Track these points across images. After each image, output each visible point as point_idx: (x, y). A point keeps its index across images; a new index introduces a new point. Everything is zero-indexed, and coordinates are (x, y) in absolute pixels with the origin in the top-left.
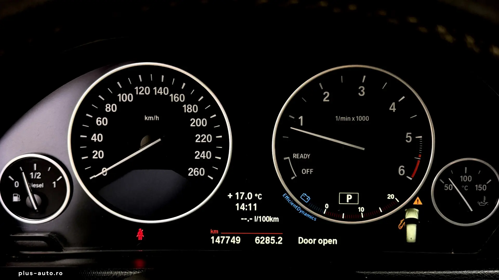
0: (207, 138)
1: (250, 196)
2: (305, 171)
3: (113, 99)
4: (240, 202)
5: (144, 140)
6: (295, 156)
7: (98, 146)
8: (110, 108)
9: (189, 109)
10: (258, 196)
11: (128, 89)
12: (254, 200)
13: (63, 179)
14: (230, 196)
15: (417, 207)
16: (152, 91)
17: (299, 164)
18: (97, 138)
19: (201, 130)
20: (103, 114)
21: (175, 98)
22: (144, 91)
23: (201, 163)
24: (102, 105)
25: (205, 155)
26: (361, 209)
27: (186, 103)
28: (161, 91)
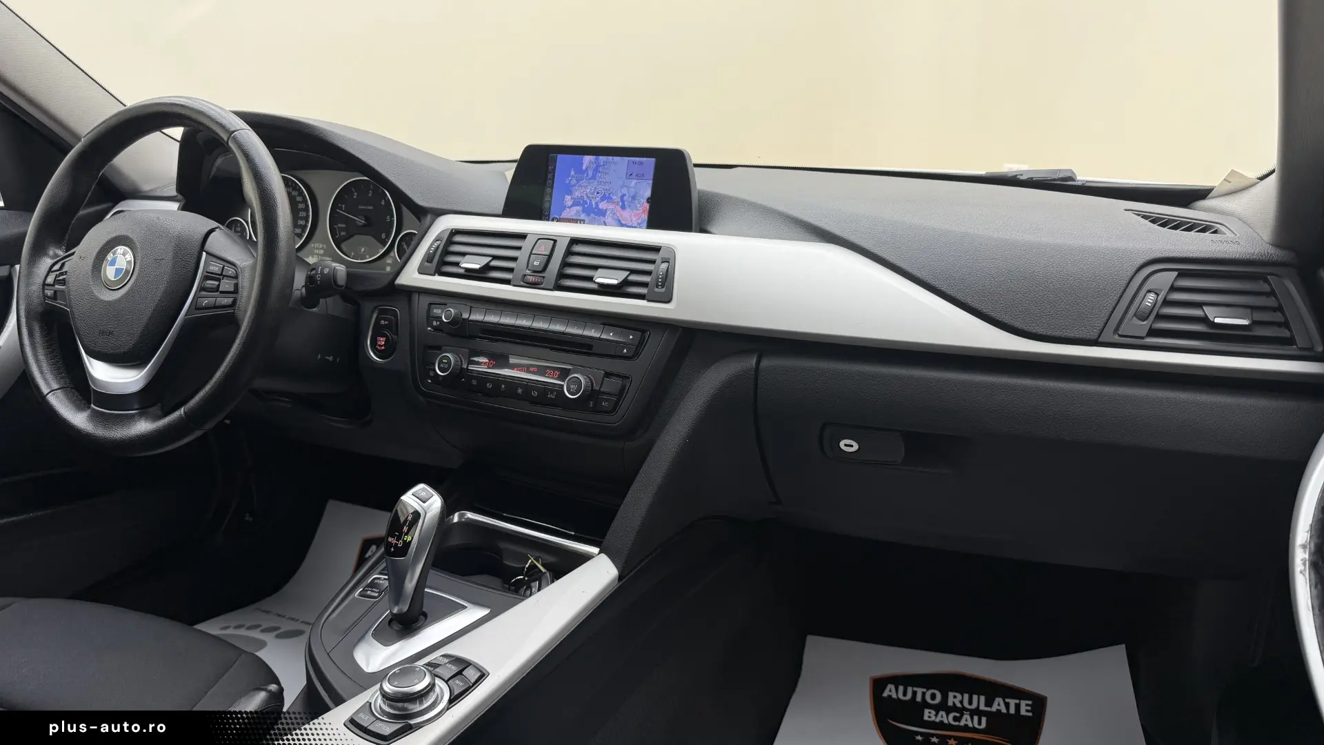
0: (304, 214)
1: (320, 246)
4: (317, 249)
6: (339, 225)
10: (324, 246)
12: (322, 248)
15: (391, 257)
19: (302, 210)
23: (299, 226)
25: (302, 222)
26: (368, 256)
27: (298, 196)
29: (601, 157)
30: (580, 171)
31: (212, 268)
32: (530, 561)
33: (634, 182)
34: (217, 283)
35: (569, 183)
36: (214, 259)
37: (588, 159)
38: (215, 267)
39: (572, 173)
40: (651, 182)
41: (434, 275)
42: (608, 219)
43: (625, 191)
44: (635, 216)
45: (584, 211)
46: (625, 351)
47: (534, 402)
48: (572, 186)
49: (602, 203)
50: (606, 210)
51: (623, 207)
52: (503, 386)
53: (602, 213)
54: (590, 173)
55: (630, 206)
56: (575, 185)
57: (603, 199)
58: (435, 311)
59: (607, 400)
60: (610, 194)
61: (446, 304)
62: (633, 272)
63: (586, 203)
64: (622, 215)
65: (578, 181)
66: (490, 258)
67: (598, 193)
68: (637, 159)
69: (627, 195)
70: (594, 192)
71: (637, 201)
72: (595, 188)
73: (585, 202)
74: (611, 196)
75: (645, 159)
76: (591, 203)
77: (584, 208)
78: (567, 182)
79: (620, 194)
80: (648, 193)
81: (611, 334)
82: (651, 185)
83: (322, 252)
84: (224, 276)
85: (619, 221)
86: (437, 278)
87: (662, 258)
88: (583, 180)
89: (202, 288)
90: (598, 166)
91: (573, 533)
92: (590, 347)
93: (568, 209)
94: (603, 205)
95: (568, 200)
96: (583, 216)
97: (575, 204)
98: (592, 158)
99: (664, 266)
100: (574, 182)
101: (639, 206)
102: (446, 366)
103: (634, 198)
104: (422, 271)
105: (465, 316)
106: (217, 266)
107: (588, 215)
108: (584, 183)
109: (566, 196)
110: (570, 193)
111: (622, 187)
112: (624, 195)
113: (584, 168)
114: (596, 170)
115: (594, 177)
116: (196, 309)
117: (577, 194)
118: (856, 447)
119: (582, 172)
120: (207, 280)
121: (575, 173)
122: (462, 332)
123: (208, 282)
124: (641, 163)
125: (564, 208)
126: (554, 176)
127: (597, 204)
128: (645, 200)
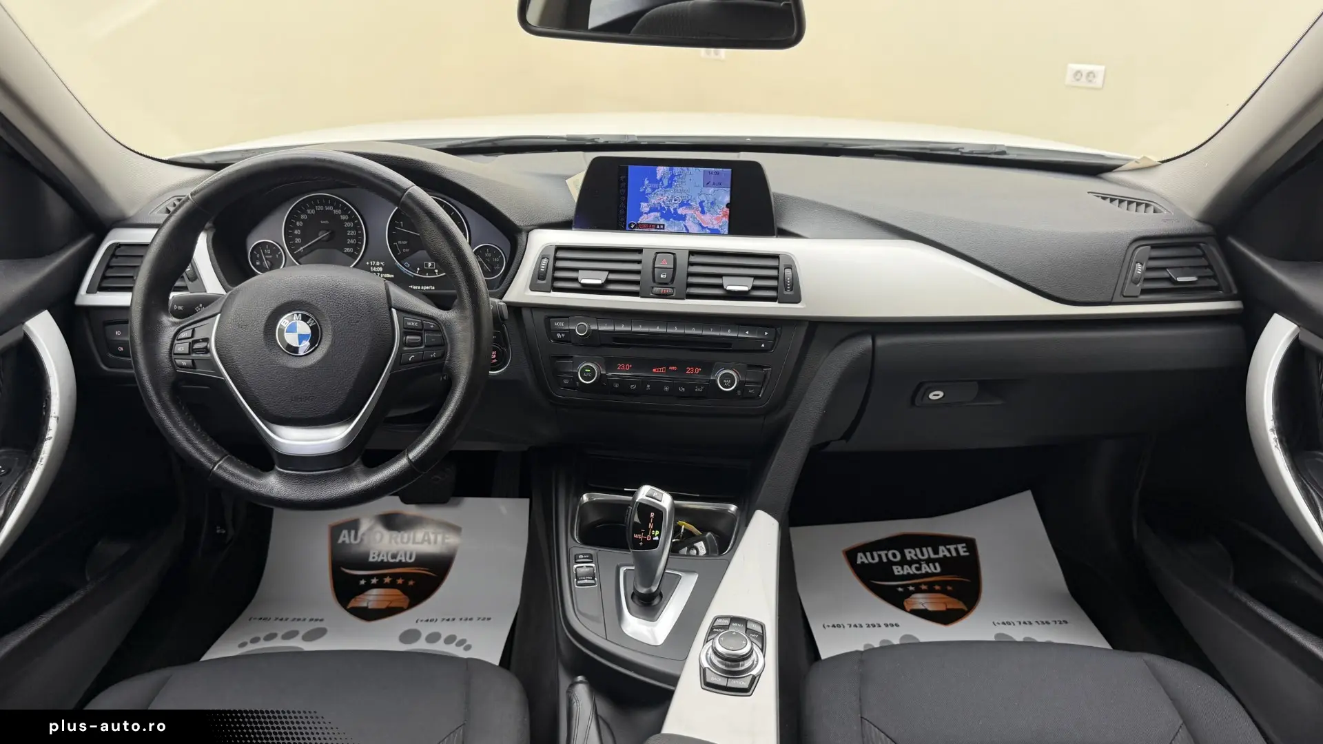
0: (353, 233)
1: (378, 264)
2: (405, 250)
3: (304, 212)
4: (373, 267)
5: (320, 233)
6: (399, 242)
7: (298, 236)
8: (304, 217)
9: (344, 217)
10: (382, 263)
11: (312, 207)
12: (380, 266)
13: (281, 253)
14: (368, 263)
16: (325, 208)
17: (402, 247)
18: (297, 232)
19: (350, 229)
20: (299, 220)
21: (336, 212)
22: (319, 208)
23: (350, 246)
24: (299, 215)
25: (353, 241)
26: (436, 271)
27: (342, 214)
28: (330, 208)
29: (675, 168)
30: (653, 179)
31: (409, 324)
32: (683, 527)
33: (711, 190)
34: (419, 338)
35: (644, 192)
36: (407, 315)
37: (661, 170)
38: (413, 323)
39: (646, 182)
40: (729, 189)
41: (549, 292)
42: (689, 223)
43: (703, 198)
44: (715, 219)
45: (662, 217)
46: (763, 345)
47: (682, 397)
48: (647, 194)
49: (681, 209)
50: (685, 215)
51: (703, 212)
52: (648, 386)
53: (683, 218)
54: (666, 182)
55: (709, 211)
56: (650, 194)
57: (682, 205)
58: (556, 324)
59: (752, 388)
60: (688, 201)
61: (568, 317)
62: (756, 277)
63: (665, 209)
64: (701, 219)
65: (653, 189)
66: (607, 273)
67: (675, 200)
68: (713, 169)
69: (706, 202)
70: (671, 200)
71: (716, 208)
72: (673, 197)
73: (663, 208)
74: (689, 202)
75: (721, 169)
76: (669, 210)
77: (662, 213)
78: (641, 191)
79: (698, 201)
80: (727, 199)
81: (747, 332)
82: (729, 193)
83: (381, 269)
84: (425, 330)
85: (700, 225)
86: (553, 294)
87: (785, 265)
88: (659, 188)
89: (403, 344)
90: (673, 176)
91: (698, 495)
92: (730, 345)
93: (645, 215)
94: (680, 211)
95: (644, 207)
96: (662, 221)
97: (652, 210)
98: (666, 168)
99: (788, 272)
100: (649, 190)
101: (719, 210)
102: (590, 375)
103: (712, 203)
104: (534, 287)
105: (594, 327)
106: (416, 322)
107: (667, 219)
108: (660, 191)
109: (642, 204)
110: (646, 201)
111: (700, 195)
112: (704, 201)
113: (658, 177)
114: (672, 178)
115: (670, 185)
116: (401, 364)
117: (654, 200)
118: (941, 394)
119: (658, 182)
120: (406, 336)
121: (649, 183)
122: (593, 342)
123: (408, 337)
124: (717, 173)
125: (641, 214)
126: (627, 186)
127: (675, 209)
128: (725, 206)
